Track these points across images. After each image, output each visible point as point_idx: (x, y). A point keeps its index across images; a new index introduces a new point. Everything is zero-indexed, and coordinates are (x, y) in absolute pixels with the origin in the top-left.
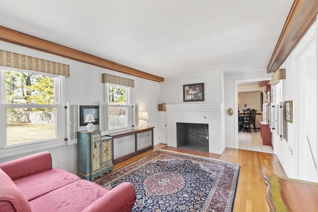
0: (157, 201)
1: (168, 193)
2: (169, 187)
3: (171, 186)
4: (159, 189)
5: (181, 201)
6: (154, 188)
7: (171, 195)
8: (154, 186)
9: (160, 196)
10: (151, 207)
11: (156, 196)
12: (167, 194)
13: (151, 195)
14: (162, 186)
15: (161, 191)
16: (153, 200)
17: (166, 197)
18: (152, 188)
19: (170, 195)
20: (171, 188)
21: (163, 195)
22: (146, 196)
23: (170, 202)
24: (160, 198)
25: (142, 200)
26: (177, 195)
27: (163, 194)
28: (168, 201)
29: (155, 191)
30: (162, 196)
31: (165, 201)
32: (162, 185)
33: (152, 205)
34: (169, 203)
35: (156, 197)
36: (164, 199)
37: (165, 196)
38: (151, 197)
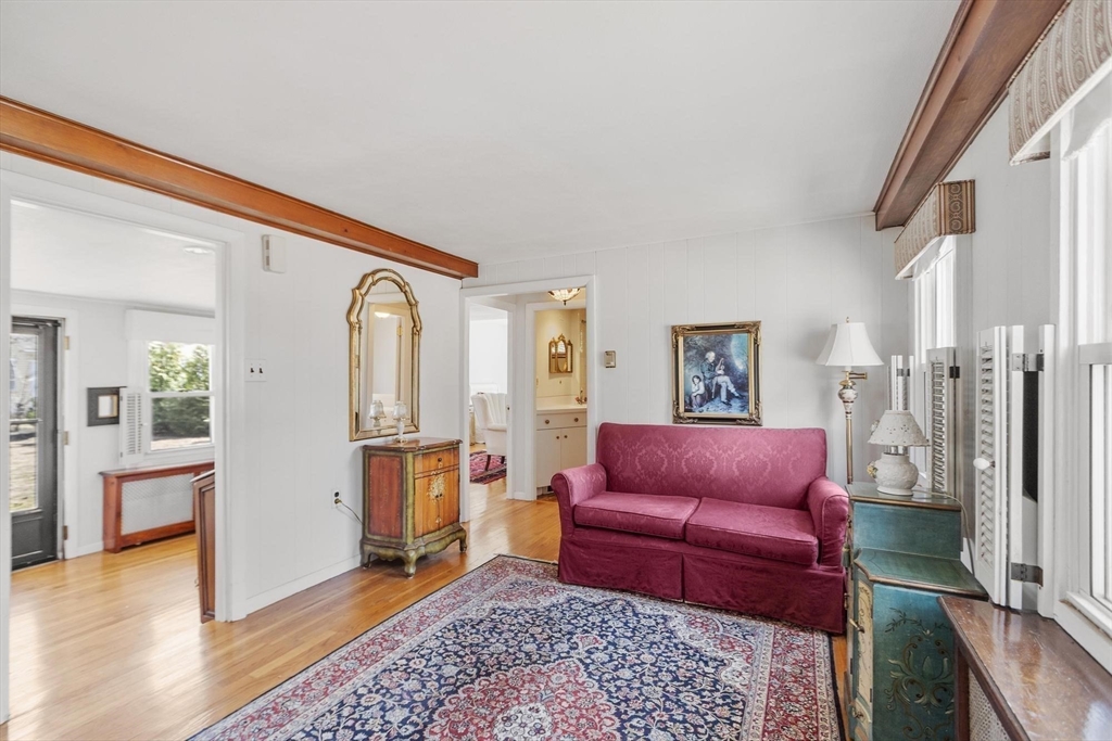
0: (543, 649)
1: (509, 674)
2: (501, 698)
3: (493, 703)
4: (542, 686)
5: (472, 653)
6: (561, 691)
7: (499, 669)
8: (563, 697)
9: (535, 662)
10: (555, 634)
11: (549, 662)
12: (511, 670)
13: (564, 663)
14: (531, 701)
15: (532, 680)
16: (553, 650)
17: (514, 660)
18: (570, 687)
19: (503, 668)
20: (496, 693)
21: (527, 665)
22: (580, 660)
23: (505, 648)
24: (535, 657)
25: (586, 649)
26: (479, 670)
27: (527, 670)
28: (511, 650)
29: (553, 678)
30: (528, 662)
31: (520, 650)
32: (532, 705)
33: (555, 640)
34: (507, 646)
35: (548, 659)
36: (523, 655)
37: (519, 665)
38: (562, 658)
